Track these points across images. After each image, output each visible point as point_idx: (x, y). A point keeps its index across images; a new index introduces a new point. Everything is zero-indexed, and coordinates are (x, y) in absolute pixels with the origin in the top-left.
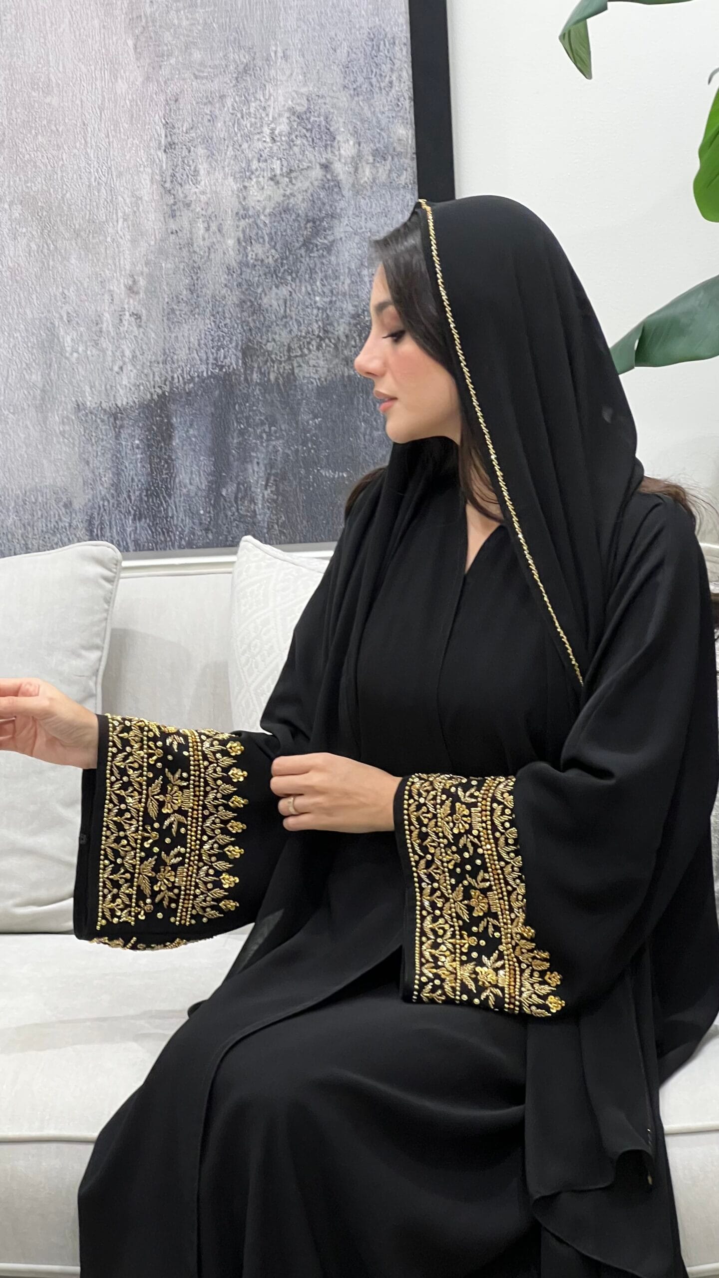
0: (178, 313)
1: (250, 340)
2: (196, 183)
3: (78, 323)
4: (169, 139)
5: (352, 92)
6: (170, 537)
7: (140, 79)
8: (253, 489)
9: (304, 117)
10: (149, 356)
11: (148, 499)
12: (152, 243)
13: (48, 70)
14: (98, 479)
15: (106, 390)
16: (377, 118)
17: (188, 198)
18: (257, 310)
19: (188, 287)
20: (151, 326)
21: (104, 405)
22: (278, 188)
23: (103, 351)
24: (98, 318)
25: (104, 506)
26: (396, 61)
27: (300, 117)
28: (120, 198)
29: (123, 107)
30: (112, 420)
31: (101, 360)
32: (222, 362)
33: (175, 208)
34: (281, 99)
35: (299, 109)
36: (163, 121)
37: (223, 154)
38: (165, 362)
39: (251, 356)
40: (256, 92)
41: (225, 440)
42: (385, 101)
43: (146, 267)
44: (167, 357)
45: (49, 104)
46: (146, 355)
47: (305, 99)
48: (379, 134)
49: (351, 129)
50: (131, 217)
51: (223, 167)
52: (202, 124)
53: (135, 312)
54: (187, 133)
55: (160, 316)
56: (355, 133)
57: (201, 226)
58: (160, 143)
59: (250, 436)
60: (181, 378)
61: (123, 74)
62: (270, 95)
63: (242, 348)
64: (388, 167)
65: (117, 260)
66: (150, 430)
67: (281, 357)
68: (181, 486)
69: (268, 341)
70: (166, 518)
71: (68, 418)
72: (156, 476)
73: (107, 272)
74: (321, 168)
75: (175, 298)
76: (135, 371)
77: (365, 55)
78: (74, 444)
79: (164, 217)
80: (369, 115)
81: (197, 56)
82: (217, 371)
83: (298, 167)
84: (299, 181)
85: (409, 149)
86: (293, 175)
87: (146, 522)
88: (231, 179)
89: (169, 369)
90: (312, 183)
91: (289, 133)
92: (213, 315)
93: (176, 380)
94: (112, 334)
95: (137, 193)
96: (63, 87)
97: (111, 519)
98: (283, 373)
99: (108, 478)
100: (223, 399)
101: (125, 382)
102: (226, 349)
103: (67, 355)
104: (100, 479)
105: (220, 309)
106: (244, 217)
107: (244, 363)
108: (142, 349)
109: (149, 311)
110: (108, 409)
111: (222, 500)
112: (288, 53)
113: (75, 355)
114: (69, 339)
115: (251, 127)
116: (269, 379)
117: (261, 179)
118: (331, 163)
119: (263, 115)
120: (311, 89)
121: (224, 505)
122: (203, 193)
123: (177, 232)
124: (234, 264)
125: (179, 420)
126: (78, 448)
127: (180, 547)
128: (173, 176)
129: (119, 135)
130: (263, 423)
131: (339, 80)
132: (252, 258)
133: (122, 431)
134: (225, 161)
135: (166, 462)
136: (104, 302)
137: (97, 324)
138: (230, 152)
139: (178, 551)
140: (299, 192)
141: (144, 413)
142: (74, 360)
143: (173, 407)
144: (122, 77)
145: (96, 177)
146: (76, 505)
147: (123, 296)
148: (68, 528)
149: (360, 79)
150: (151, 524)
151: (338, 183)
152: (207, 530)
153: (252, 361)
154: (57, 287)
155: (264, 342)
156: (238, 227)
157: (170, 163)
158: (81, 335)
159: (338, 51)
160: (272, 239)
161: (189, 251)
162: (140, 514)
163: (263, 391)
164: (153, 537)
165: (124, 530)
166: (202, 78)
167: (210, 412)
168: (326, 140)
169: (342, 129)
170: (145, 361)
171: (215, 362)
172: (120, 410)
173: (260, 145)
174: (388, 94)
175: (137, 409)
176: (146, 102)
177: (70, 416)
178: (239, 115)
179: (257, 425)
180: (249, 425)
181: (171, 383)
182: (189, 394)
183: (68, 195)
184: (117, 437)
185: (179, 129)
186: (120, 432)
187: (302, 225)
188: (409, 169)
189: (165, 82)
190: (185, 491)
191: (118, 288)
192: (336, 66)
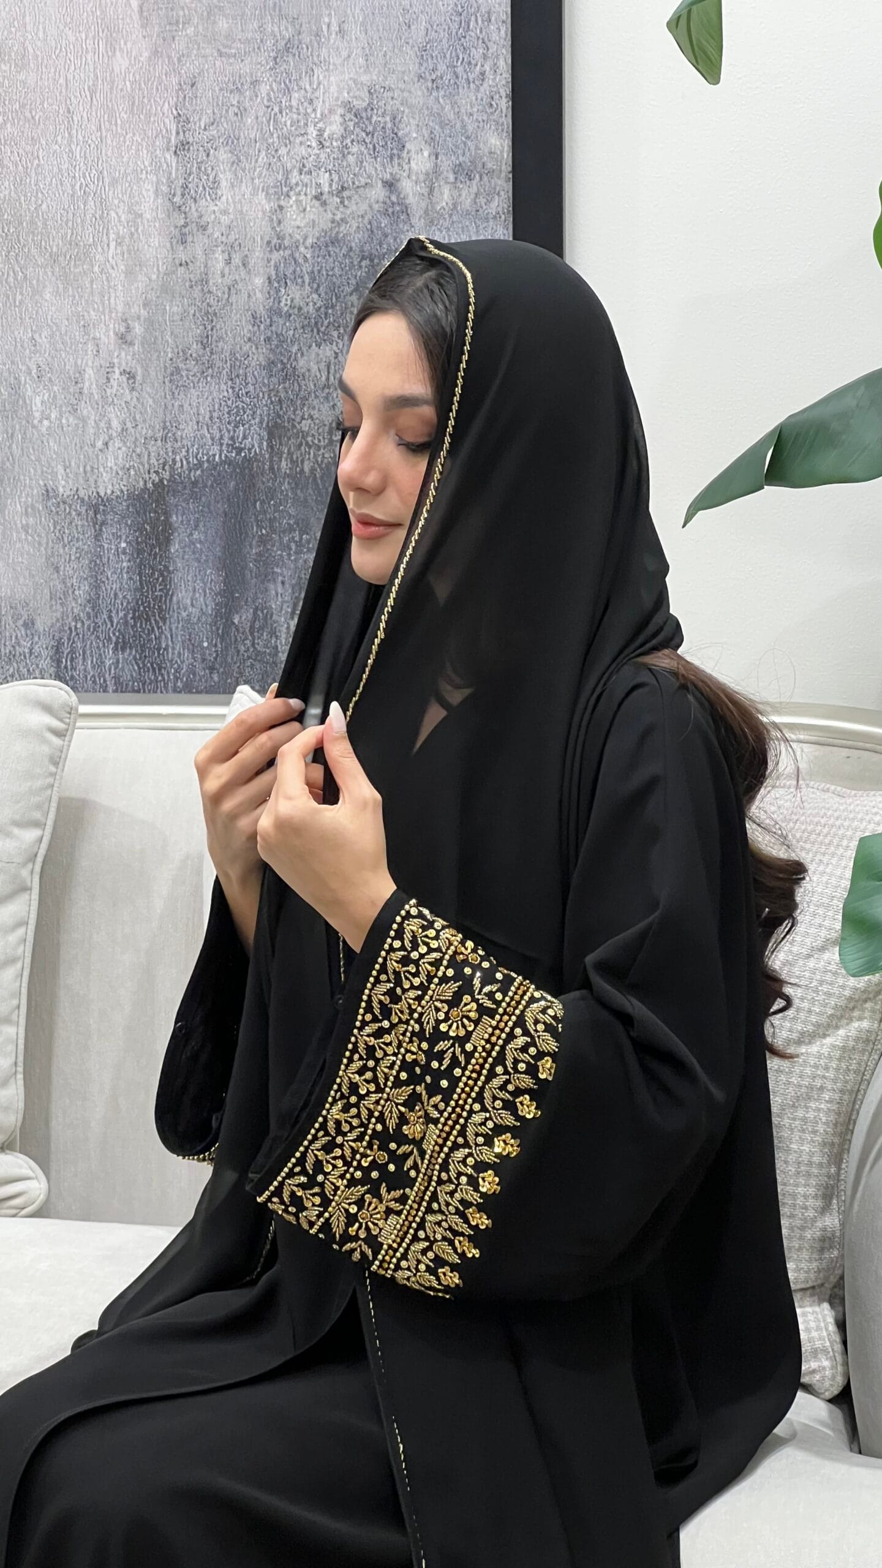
0: (184, 373)
1: (279, 416)
2: (215, 198)
3: (50, 380)
4: (181, 136)
5: (430, 84)
6: (162, 675)
7: (146, 54)
8: (275, 617)
9: (364, 115)
10: (144, 430)
11: (135, 621)
12: (154, 277)
13: (23, 36)
14: (70, 592)
15: (85, 472)
16: (462, 121)
17: (204, 219)
18: (290, 375)
19: (199, 339)
20: (148, 389)
21: (82, 493)
22: (325, 211)
23: (84, 420)
24: (77, 375)
25: (76, 628)
26: (490, 44)
27: (358, 115)
28: (113, 214)
29: (122, 90)
30: (91, 513)
31: (80, 432)
32: (241, 443)
33: (186, 230)
34: (333, 89)
35: (359, 104)
36: (175, 112)
37: (253, 161)
38: (164, 439)
39: (280, 438)
40: (300, 78)
41: (241, 549)
42: (474, 98)
43: (145, 309)
44: (168, 431)
45: (24, 82)
46: (139, 427)
47: (366, 90)
48: (465, 143)
49: (426, 135)
50: (127, 240)
51: (253, 179)
52: (226, 118)
53: (128, 370)
54: (205, 129)
55: (161, 377)
56: (432, 140)
57: (219, 257)
58: (169, 141)
59: (273, 546)
60: (185, 462)
61: (122, 46)
62: (319, 84)
63: (267, 425)
64: (474, 189)
65: (106, 298)
66: (141, 529)
67: (319, 441)
68: (179, 608)
69: (303, 418)
70: (159, 650)
71: (33, 507)
72: (147, 591)
73: (92, 312)
74: (384, 186)
75: (181, 354)
76: (124, 449)
77: (450, 34)
78: (40, 544)
79: (171, 243)
80: (452, 116)
81: (223, 24)
82: (234, 455)
83: (354, 183)
84: (353, 201)
85: (504, 167)
86: (346, 194)
87: (130, 654)
88: (262, 196)
89: (170, 449)
90: (371, 207)
91: (342, 136)
92: (232, 380)
93: (179, 465)
94: (96, 397)
95: (136, 208)
96: (43, 59)
97: (85, 646)
98: (322, 462)
99: (83, 591)
100: (241, 494)
101: (110, 463)
102: (247, 426)
103: (36, 422)
104: (73, 592)
105: (241, 372)
106: (278, 248)
107: (271, 447)
108: (135, 420)
109: (146, 370)
110: (86, 498)
111: (234, 629)
112: (345, 26)
113: (46, 423)
114: (38, 400)
115: (292, 126)
116: (302, 470)
117: (302, 197)
118: (398, 180)
119: (309, 111)
120: (375, 78)
121: (236, 637)
122: (225, 212)
123: (187, 264)
124: (262, 311)
125: (180, 519)
126: (46, 549)
127: (175, 690)
128: (185, 187)
129: (114, 128)
130: (291, 529)
131: (413, 67)
132: (286, 305)
133: (104, 529)
134: (255, 170)
135: (162, 575)
136: (86, 354)
137: (76, 383)
138: (263, 158)
139: (172, 696)
140: (353, 218)
141: (134, 505)
142: (44, 430)
143: (172, 501)
144: (121, 50)
145: (82, 184)
146: (40, 626)
147: (112, 347)
148: (27, 655)
149: (442, 68)
150: (138, 657)
151: (406, 208)
152: (212, 669)
153: (281, 444)
154: (25, 330)
155: (298, 419)
156: (269, 261)
157: (182, 170)
158: (55, 397)
159: (413, 27)
160: (313, 279)
161: (203, 290)
162: (124, 642)
163: (293, 485)
164: (140, 674)
165: (103, 662)
166: (229, 56)
167: (221, 510)
168: (392, 149)
169: (415, 135)
170: (138, 435)
171: (230, 442)
172: (102, 500)
173: (303, 151)
174: (478, 89)
175: (126, 501)
176: (152, 84)
177: (37, 505)
178: (276, 109)
179: (284, 532)
180: (274, 531)
181: (172, 468)
182: (195, 484)
183: (44, 206)
184: (98, 537)
185: (195, 124)
186: (101, 530)
187: (356, 263)
188: (502, 193)
189: (179, 60)
190: (184, 614)
191: (107, 337)
192: (409, 48)
